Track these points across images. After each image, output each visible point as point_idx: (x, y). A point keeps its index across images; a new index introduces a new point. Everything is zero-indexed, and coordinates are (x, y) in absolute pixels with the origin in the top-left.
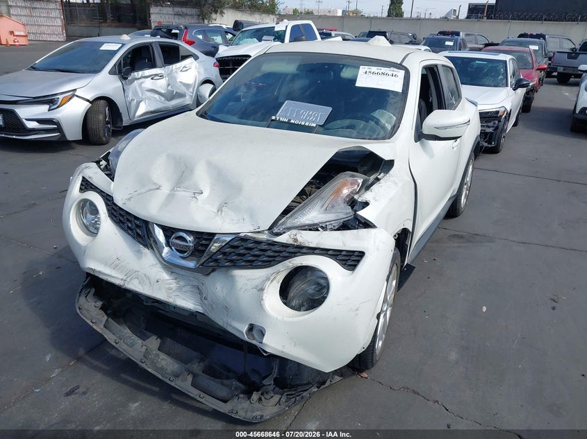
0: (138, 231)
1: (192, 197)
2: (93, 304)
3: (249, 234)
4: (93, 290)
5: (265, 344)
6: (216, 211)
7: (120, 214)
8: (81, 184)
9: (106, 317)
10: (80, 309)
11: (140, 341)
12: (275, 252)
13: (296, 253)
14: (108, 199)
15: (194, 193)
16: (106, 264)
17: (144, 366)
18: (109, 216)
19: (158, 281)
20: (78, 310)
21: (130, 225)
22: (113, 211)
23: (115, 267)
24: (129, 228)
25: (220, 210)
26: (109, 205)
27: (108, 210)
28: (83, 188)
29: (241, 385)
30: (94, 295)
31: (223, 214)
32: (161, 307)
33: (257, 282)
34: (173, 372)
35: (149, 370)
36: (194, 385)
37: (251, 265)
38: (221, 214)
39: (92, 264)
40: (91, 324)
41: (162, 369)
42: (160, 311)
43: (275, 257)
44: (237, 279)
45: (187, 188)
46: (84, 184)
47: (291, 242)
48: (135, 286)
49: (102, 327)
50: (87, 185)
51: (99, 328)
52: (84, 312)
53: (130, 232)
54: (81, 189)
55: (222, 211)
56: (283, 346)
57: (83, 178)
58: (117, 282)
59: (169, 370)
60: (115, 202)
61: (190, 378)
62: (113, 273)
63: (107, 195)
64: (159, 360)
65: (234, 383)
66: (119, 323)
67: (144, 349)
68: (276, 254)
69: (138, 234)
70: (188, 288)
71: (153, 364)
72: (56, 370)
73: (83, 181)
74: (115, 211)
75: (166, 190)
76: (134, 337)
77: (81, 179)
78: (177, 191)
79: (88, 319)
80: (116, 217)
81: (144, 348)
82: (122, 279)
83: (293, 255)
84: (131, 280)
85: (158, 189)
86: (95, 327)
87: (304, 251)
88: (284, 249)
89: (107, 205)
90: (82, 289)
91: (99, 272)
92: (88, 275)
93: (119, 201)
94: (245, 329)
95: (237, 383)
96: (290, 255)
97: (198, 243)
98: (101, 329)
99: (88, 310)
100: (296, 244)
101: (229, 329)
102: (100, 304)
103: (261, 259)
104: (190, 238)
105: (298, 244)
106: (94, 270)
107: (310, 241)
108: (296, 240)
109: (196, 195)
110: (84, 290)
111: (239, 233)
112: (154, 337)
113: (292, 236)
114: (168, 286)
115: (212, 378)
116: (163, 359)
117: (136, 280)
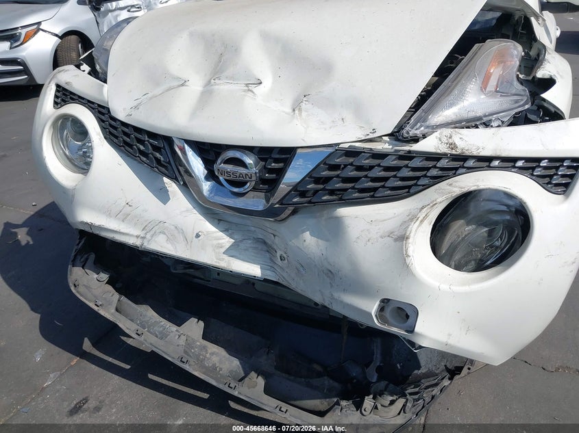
0: (158, 155)
1: (245, 91)
2: (96, 276)
3: (357, 145)
4: (93, 256)
5: (418, 334)
6: (290, 110)
7: (125, 134)
8: (56, 97)
9: (117, 296)
10: (75, 285)
11: (174, 328)
12: (414, 169)
13: (456, 169)
14: (102, 112)
15: (247, 85)
16: (108, 213)
17: (186, 367)
18: (105, 138)
19: (198, 236)
20: (72, 288)
21: (142, 148)
22: (112, 130)
23: (125, 218)
24: (142, 153)
25: (296, 107)
26: (103, 121)
27: (103, 129)
28: (59, 100)
29: (336, 384)
30: (95, 263)
31: (304, 114)
32: (197, 274)
33: (391, 225)
34: (231, 372)
35: (196, 374)
36: (268, 391)
37: (372, 195)
38: (300, 114)
39: (87, 216)
40: (96, 308)
41: (214, 368)
42: (196, 280)
43: (418, 178)
44: (347, 222)
45: (233, 78)
46: (59, 94)
47: (444, 149)
48: (161, 245)
49: (113, 311)
50: (65, 95)
51: (108, 313)
52: (81, 289)
53: (144, 159)
54: (56, 103)
55: (300, 110)
56: (449, 335)
57: (58, 86)
58: (131, 241)
59: (225, 371)
60: (113, 114)
61: (261, 382)
62: (122, 227)
63: (99, 106)
64: (208, 355)
65: (326, 382)
66: (136, 302)
67: (182, 341)
68: (418, 174)
69: (158, 161)
70: (249, 243)
71: (200, 363)
72: (52, 376)
73: (57, 91)
74: (115, 128)
75: (196, 85)
76: (164, 322)
77: (54, 88)
78: (215, 84)
79: (90, 301)
80: (117, 137)
81: (184, 338)
82: (137, 237)
83: (451, 173)
84: (152, 236)
85: (182, 85)
86: (102, 312)
87: (470, 163)
88: (430, 164)
89: (100, 121)
90: (75, 256)
91: (100, 228)
92: (83, 233)
93: (121, 111)
94: (373, 307)
95: (331, 381)
96: (445, 173)
97: (265, 167)
98: (112, 314)
99: (87, 287)
100: (454, 152)
101: (337, 308)
102: (105, 277)
103: (390, 184)
104: (249, 160)
105: (459, 152)
106: (91, 225)
107: (481, 145)
108: (453, 146)
109: (252, 87)
110: (79, 257)
111: (339, 144)
112: (193, 320)
113: (445, 140)
114: (215, 242)
115: (292, 378)
116: (212, 354)
117: (162, 235)
